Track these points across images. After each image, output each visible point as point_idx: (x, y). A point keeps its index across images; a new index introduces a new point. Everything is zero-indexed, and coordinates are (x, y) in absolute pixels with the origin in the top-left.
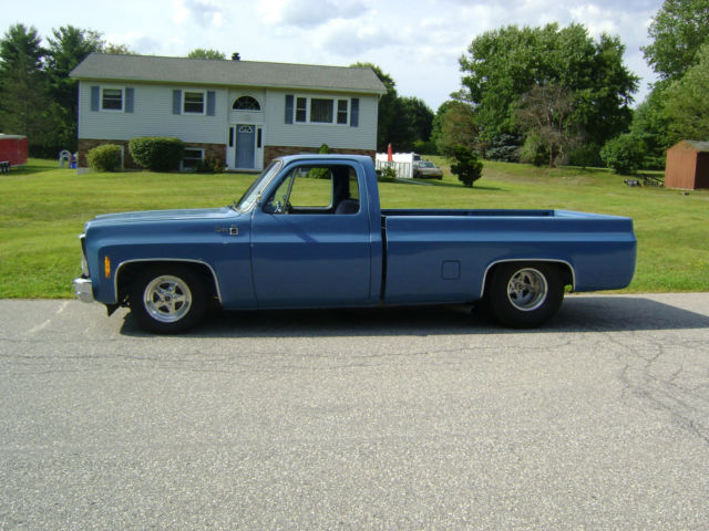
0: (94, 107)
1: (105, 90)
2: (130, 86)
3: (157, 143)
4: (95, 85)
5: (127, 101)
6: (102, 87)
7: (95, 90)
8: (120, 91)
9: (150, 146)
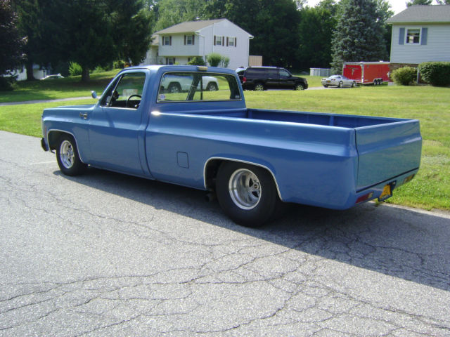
0: (401, 42)
1: (409, 30)
2: (425, 27)
3: (435, 66)
4: (402, 27)
5: (423, 37)
6: (407, 28)
7: (402, 30)
8: (419, 30)
9: (430, 68)
